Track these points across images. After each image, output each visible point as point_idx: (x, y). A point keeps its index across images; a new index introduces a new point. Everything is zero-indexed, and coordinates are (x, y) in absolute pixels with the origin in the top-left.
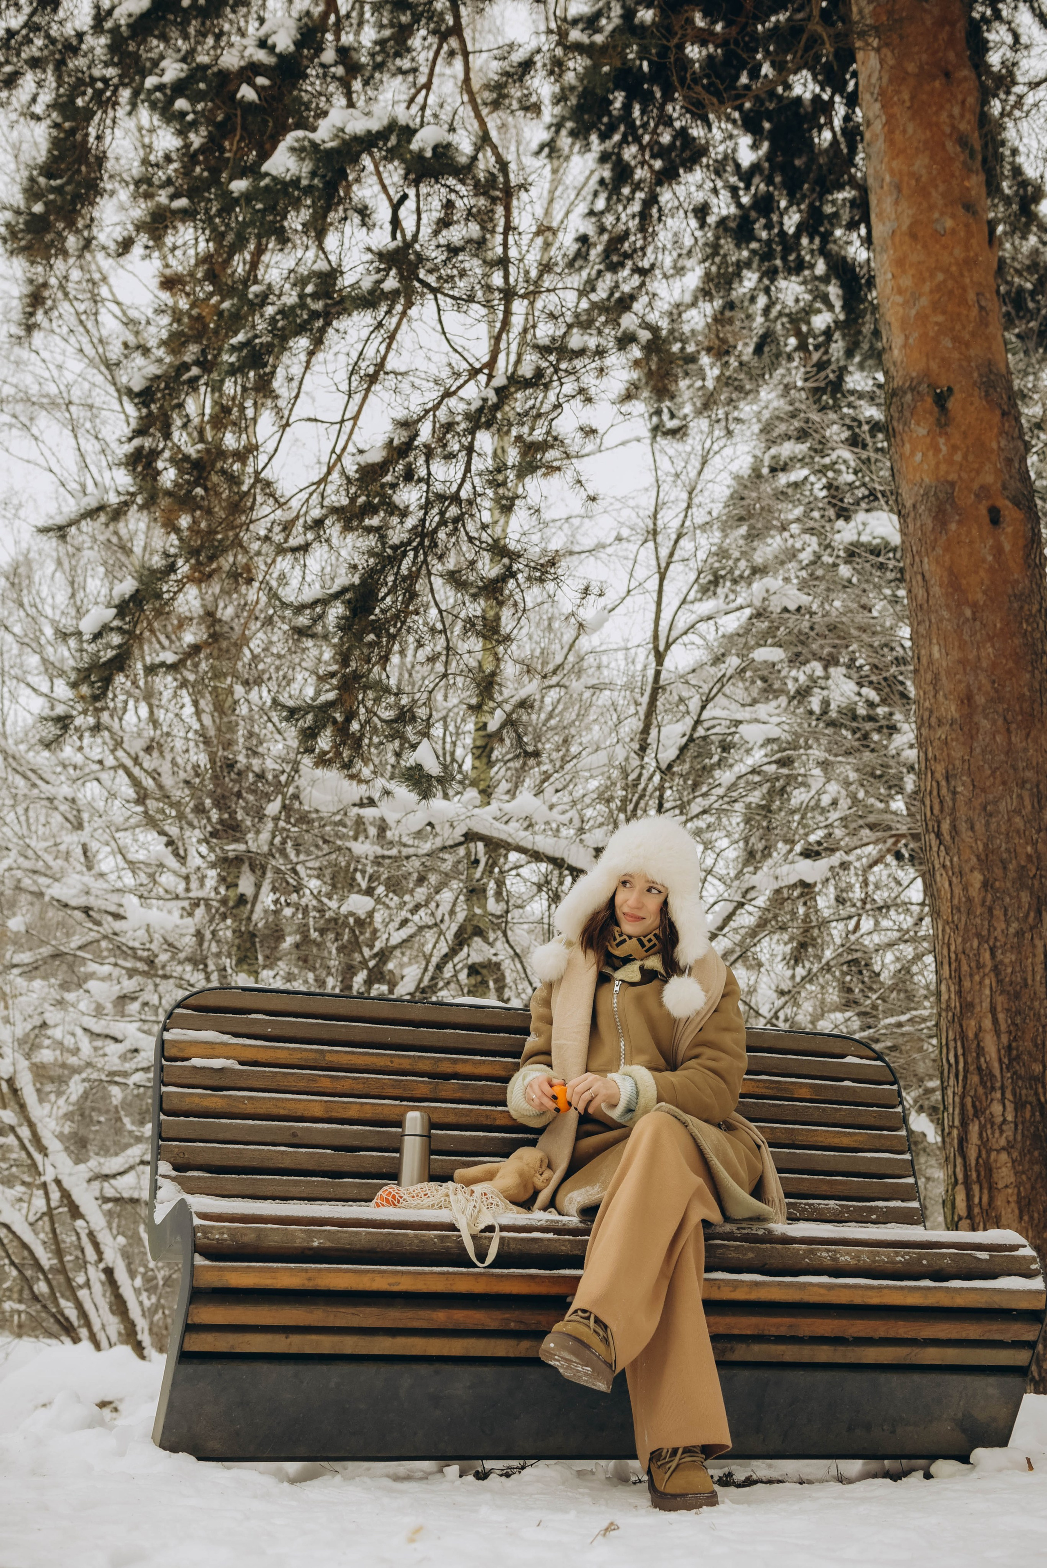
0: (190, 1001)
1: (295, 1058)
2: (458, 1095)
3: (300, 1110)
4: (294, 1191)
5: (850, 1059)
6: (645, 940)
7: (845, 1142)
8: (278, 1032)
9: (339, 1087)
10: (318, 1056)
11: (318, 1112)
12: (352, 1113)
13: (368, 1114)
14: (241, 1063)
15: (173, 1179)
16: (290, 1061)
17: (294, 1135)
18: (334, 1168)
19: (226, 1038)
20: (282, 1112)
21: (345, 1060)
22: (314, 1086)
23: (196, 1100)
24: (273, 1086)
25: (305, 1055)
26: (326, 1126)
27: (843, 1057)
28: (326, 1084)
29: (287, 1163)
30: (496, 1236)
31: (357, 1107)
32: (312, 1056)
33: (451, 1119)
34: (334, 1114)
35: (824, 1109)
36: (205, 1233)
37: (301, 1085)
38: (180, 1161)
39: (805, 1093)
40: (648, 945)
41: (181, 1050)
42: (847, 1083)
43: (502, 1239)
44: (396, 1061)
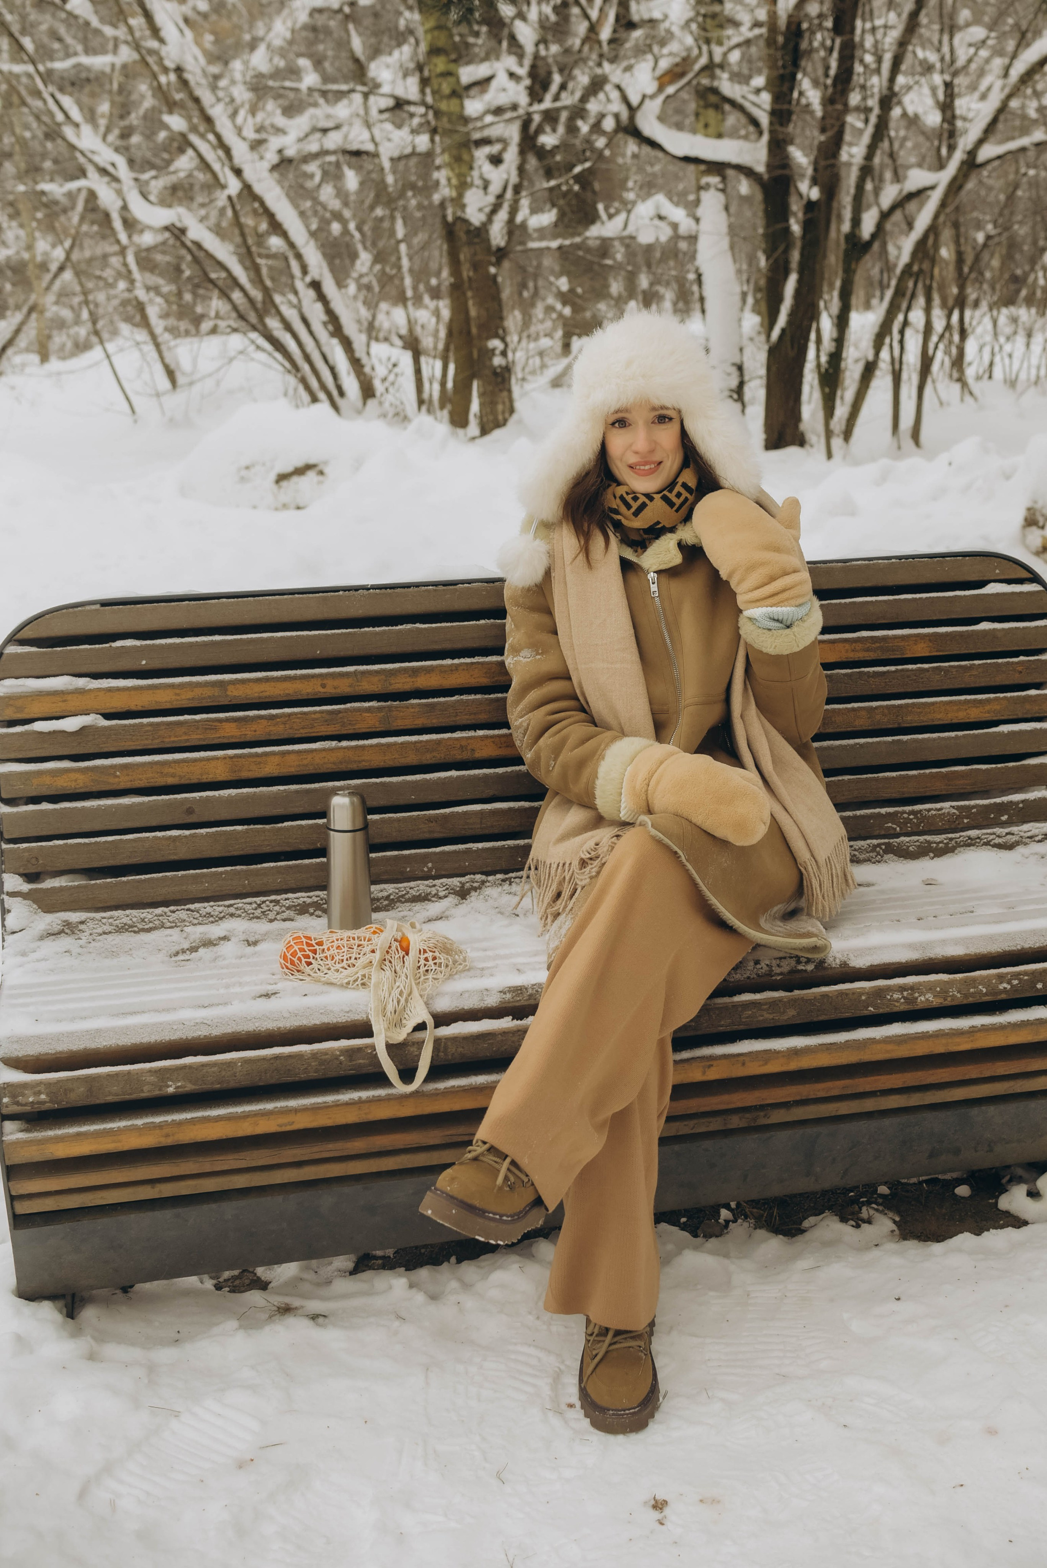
0: (27, 633)
1: (184, 699)
2: (420, 722)
3: (195, 775)
4: (194, 889)
5: (993, 588)
6: (672, 496)
7: (975, 715)
8: (157, 664)
9: (249, 733)
10: (216, 692)
11: (221, 773)
12: (270, 769)
13: (292, 767)
14: (107, 716)
15: (24, 896)
16: (176, 705)
17: (190, 811)
18: (249, 851)
19: (82, 682)
20: (171, 781)
21: (254, 692)
22: (213, 737)
23: (47, 780)
24: (156, 744)
25: (198, 692)
26: (233, 792)
27: (982, 584)
28: (231, 732)
29: (183, 854)
30: (428, 1036)
31: (276, 760)
32: (208, 692)
33: (412, 759)
34: (245, 775)
35: (947, 670)
36: (13, 1096)
37: (195, 738)
38: (32, 870)
39: (921, 650)
40: (678, 502)
41: (20, 709)
42: (985, 626)
43: (437, 1041)
44: (330, 683)
